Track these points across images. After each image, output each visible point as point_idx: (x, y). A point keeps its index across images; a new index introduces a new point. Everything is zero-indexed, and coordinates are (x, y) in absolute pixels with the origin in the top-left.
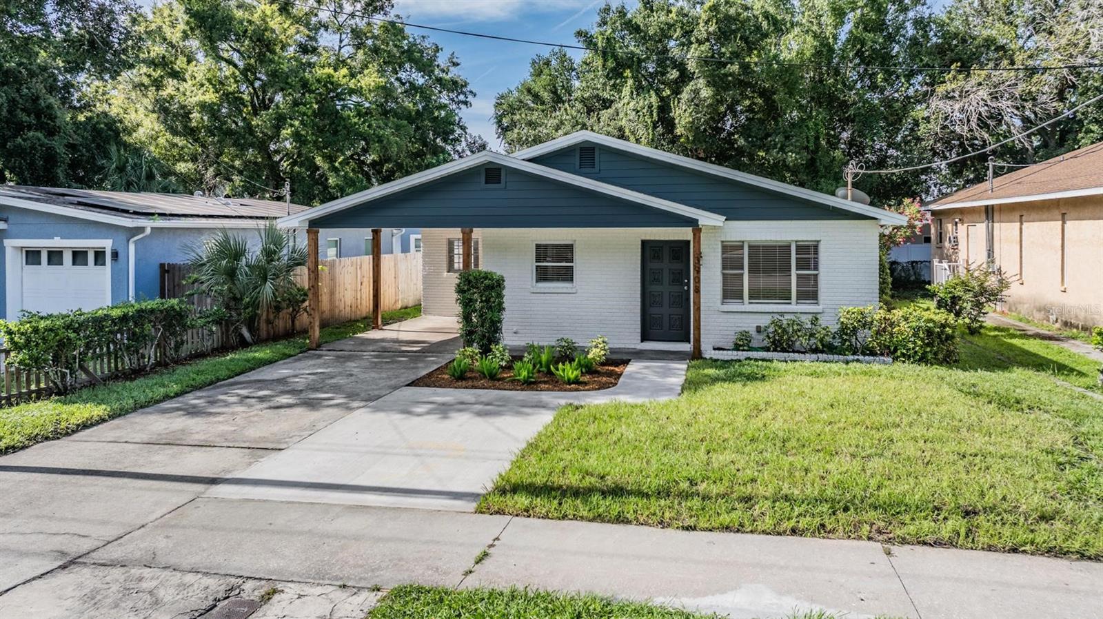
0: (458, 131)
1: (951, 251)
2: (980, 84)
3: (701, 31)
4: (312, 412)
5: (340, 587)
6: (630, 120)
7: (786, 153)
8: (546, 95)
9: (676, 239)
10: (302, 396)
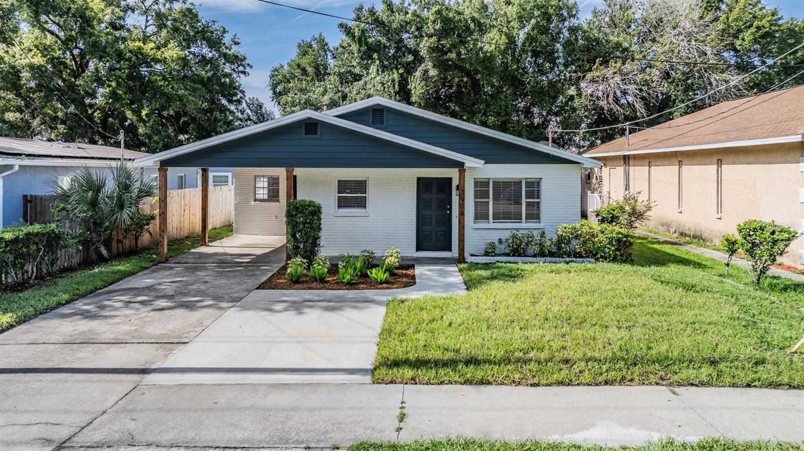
0: (240, 95)
1: (597, 185)
2: (615, 73)
3: (430, 28)
4: (190, 313)
5: (306, 448)
6: (377, 90)
7: (487, 117)
8: (310, 70)
9: (442, 176)
10: (176, 299)
